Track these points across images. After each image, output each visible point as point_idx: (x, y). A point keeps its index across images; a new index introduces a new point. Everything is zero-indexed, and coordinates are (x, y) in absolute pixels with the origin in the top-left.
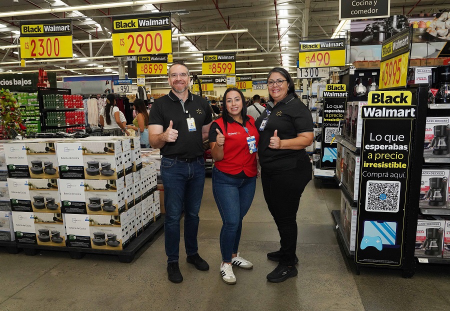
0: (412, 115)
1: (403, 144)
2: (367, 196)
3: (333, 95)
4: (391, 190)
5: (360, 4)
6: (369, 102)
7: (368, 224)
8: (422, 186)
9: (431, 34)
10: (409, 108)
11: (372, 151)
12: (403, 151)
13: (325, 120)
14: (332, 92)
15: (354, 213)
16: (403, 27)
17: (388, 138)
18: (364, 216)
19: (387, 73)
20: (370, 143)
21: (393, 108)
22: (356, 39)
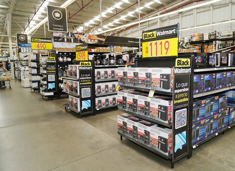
0: (92, 69)
1: (90, 77)
2: (82, 93)
3: (50, 61)
4: (88, 90)
5: (56, 26)
6: (80, 65)
7: (83, 102)
8: (96, 88)
9: (82, 40)
10: (90, 67)
11: (82, 80)
12: (90, 79)
13: (48, 72)
14: (50, 60)
15: (79, 100)
16: (73, 37)
17: (86, 75)
18: (82, 100)
19: (79, 55)
20: (82, 77)
21: (86, 67)
22: (56, 39)
